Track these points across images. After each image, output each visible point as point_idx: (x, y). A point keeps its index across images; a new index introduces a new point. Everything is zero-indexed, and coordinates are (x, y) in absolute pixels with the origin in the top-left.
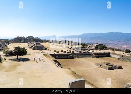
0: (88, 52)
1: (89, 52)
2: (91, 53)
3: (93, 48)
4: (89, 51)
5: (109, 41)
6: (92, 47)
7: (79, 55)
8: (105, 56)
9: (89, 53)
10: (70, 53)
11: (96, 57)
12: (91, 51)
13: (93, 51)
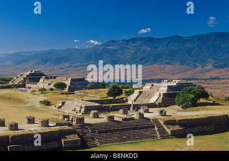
0: (141, 115)
1: (146, 115)
2: (156, 120)
3: (153, 100)
4: (147, 111)
5: (210, 66)
6: (150, 95)
7: (106, 132)
8: (212, 128)
9: (148, 119)
10: (67, 127)
11: (177, 137)
12: (154, 114)
13: (162, 113)
